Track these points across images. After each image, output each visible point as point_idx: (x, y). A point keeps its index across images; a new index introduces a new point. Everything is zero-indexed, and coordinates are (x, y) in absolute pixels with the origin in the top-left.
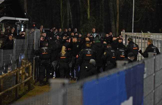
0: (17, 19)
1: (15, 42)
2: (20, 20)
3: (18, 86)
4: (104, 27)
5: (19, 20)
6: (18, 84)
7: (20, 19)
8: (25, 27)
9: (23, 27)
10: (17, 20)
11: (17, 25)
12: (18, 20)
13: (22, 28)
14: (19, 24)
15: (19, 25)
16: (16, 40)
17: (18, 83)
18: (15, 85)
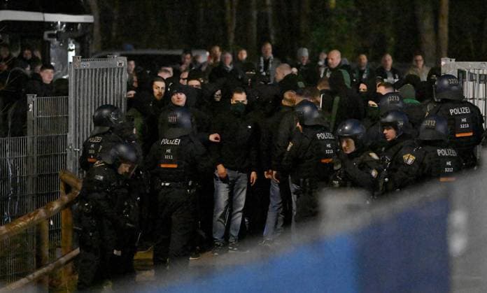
0: (50, 17)
1: (31, 106)
2: (62, 23)
3: (45, 274)
4: (392, 39)
5: (57, 23)
6: (45, 269)
7: (60, 19)
8: (78, 47)
9: (73, 47)
10: (49, 23)
11: (49, 43)
12: (53, 23)
13: (72, 50)
14: (57, 36)
15: (55, 42)
16: (35, 99)
17: (47, 265)
18: (32, 273)
